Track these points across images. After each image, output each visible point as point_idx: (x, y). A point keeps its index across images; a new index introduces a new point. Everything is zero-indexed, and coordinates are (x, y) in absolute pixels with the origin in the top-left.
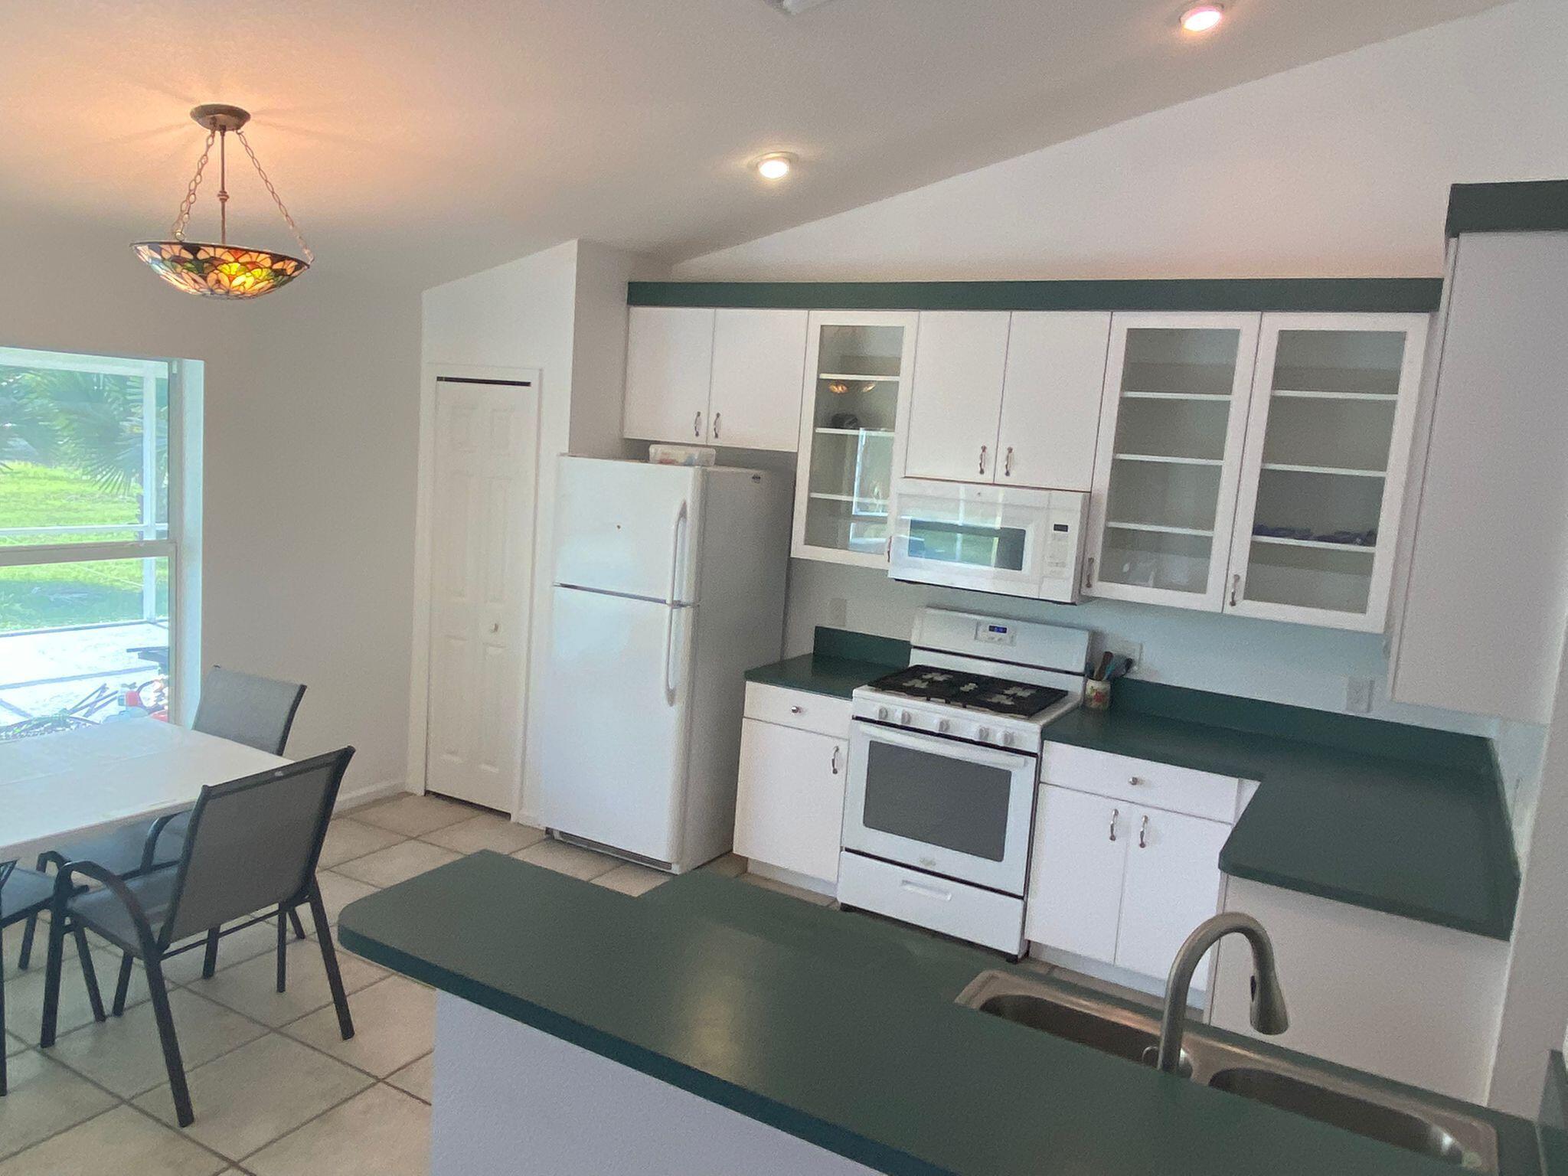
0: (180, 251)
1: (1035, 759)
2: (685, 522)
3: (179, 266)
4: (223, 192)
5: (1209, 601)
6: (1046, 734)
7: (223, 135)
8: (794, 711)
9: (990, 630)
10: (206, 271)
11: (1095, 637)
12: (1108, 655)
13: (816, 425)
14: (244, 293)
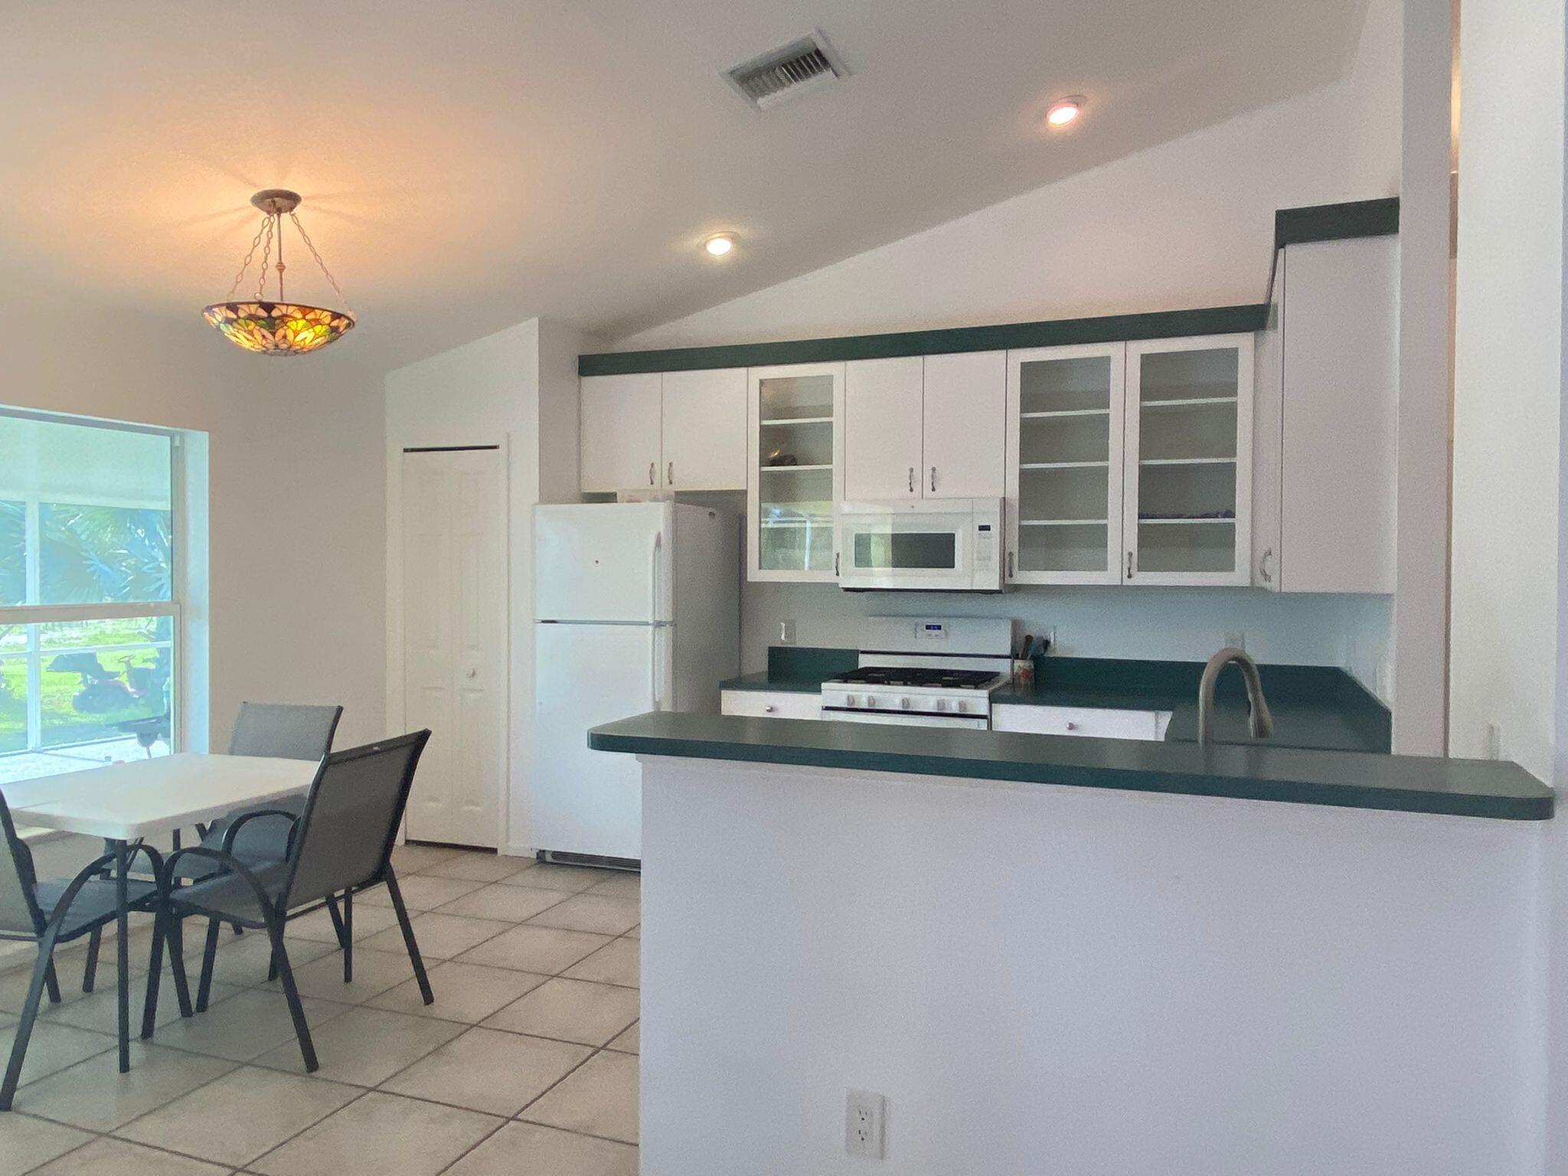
0: (257, 309)
1: (986, 720)
2: (660, 551)
3: (253, 323)
4: (280, 263)
5: (1111, 576)
6: (993, 699)
7: (279, 216)
8: (768, 711)
9: (927, 629)
10: (276, 328)
11: (1016, 625)
12: (1029, 639)
13: (760, 466)
14: (303, 348)
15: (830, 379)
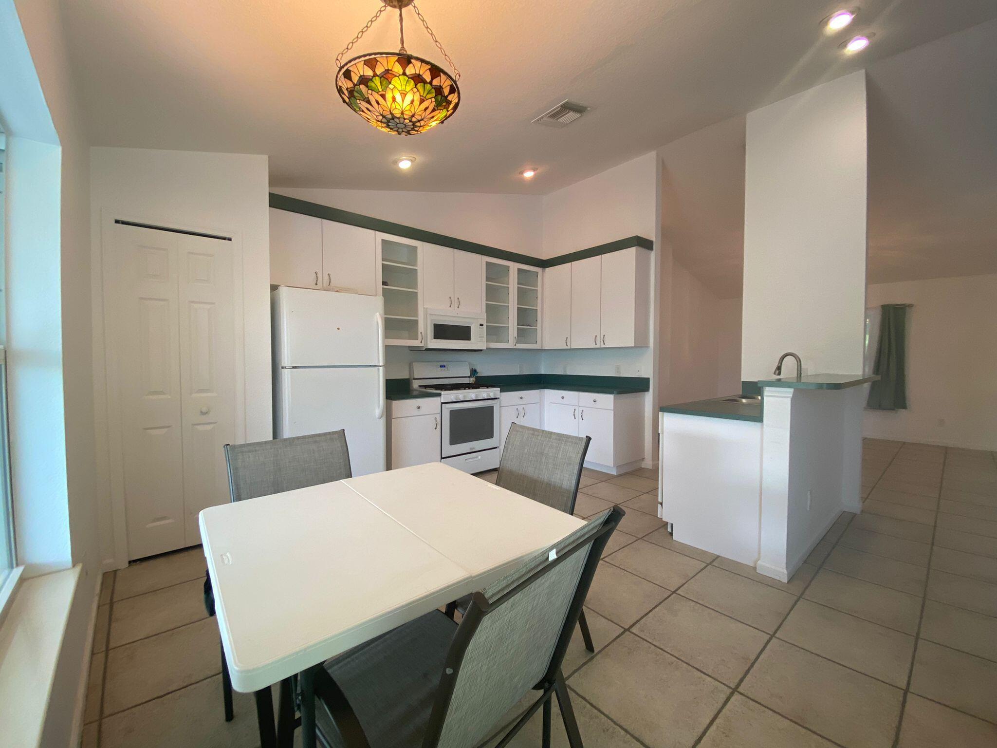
5: (510, 345)
8: (418, 408)
9: (440, 367)
11: (469, 364)
13: (382, 285)
15: (415, 248)
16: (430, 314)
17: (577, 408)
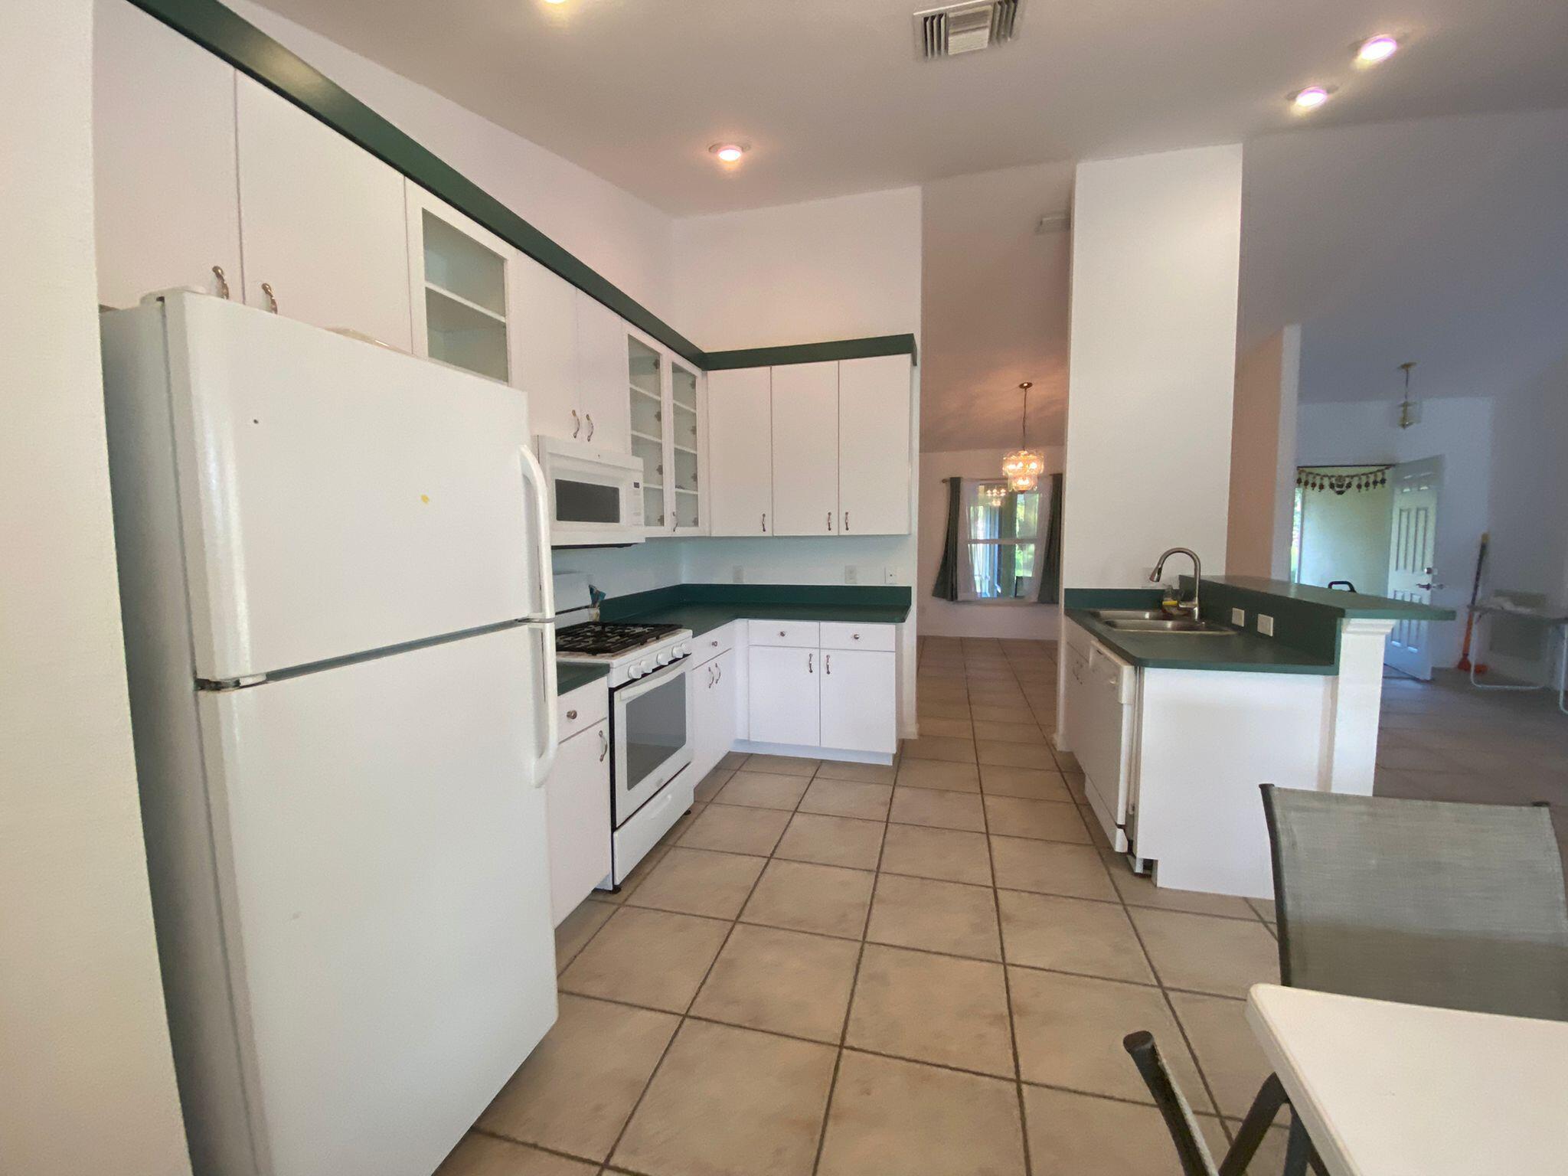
5: (667, 530)
15: (500, 261)
16: (552, 454)
17: (815, 653)
